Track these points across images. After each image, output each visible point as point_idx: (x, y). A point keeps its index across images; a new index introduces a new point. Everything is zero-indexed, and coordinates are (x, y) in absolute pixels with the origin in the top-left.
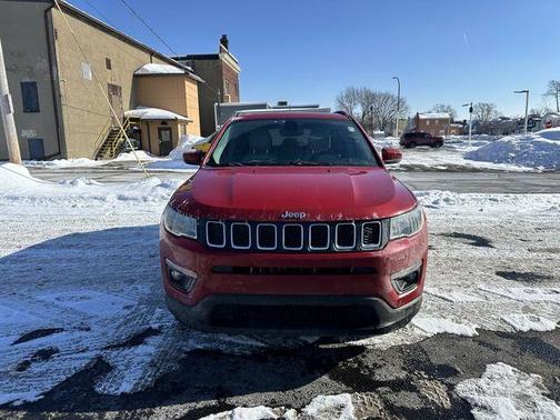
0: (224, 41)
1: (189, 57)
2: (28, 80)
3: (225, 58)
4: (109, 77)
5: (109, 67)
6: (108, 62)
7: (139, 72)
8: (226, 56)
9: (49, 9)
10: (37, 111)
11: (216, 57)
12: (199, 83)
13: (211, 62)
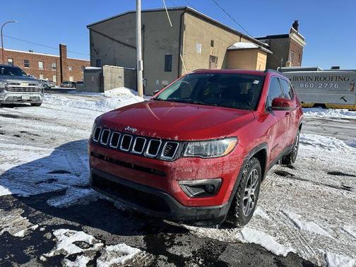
0: (295, 25)
1: (268, 37)
2: (168, 54)
3: (294, 37)
4: (212, 51)
5: (212, 45)
6: (212, 42)
7: (231, 48)
8: (294, 35)
9: (183, 14)
10: (170, 71)
11: (287, 36)
12: (268, 54)
13: (282, 40)
